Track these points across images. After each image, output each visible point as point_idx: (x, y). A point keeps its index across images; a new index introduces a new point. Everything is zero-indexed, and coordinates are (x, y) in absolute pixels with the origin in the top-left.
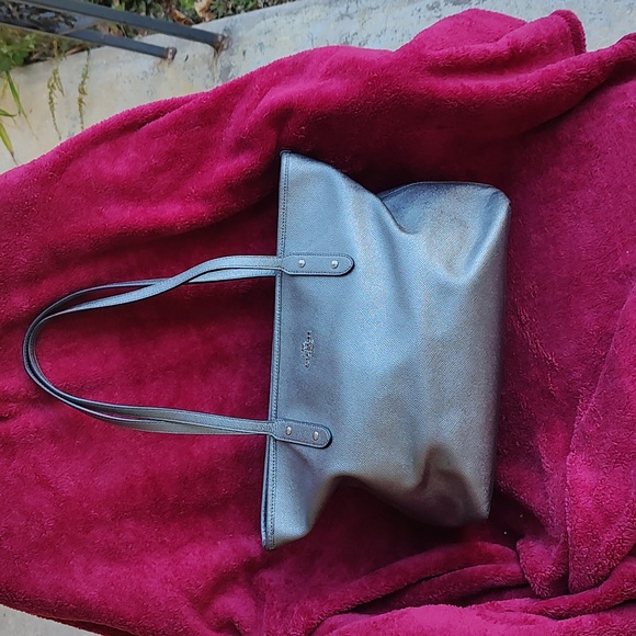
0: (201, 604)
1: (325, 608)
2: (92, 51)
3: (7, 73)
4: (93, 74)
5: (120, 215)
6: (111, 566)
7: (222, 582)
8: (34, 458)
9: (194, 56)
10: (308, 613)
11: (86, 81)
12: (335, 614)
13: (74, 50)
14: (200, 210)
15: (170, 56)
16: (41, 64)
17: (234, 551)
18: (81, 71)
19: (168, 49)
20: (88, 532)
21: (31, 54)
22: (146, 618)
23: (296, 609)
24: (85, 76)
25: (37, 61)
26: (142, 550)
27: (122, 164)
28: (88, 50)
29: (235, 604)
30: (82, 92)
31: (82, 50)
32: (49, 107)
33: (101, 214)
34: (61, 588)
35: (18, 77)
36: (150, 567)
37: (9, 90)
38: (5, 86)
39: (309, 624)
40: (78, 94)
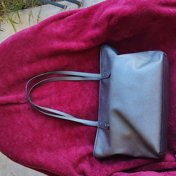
0: (75, 166)
1: (113, 170)
2: (42, 6)
3: (17, 11)
4: (42, 12)
5: (58, 44)
6: (48, 152)
7: (82, 159)
8: (27, 117)
9: (72, 8)
10: (108, 171)
11: (40, 14)
12: (116, 172)
13: (37, 5)
14: (82, 45)
15: (65, 8)
16: (27, 9)
17: (86, 149)
18: (39, 11)
19: (65, 6)
20: (42, 141)
21: (24, 6)
22: (59, 168)
23: (104, 170)
24: (40, 13)
25: (26, 8)
26: (58, 147)
27: (59, 29)
28: (41, 5)
29: (85, 166)
30: (39, 17)
31: (39, 6)
32: (29, 21)
33: (52, 44)
34: (33, 157)
35: (20, 12)
36: (60, 153)
37: (17, 16)
38: (16, 15)
39: (108, 174)
40: (37, 18)
